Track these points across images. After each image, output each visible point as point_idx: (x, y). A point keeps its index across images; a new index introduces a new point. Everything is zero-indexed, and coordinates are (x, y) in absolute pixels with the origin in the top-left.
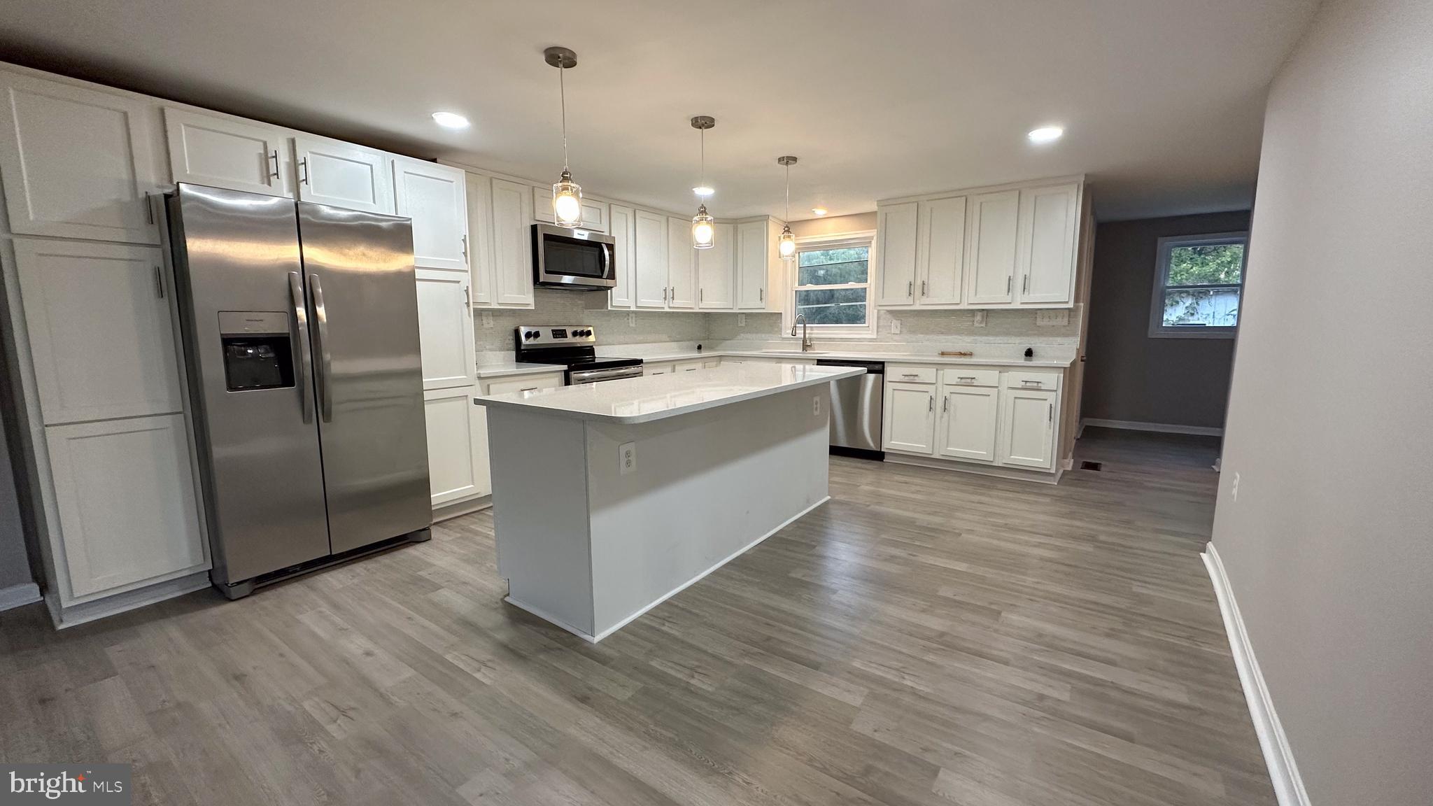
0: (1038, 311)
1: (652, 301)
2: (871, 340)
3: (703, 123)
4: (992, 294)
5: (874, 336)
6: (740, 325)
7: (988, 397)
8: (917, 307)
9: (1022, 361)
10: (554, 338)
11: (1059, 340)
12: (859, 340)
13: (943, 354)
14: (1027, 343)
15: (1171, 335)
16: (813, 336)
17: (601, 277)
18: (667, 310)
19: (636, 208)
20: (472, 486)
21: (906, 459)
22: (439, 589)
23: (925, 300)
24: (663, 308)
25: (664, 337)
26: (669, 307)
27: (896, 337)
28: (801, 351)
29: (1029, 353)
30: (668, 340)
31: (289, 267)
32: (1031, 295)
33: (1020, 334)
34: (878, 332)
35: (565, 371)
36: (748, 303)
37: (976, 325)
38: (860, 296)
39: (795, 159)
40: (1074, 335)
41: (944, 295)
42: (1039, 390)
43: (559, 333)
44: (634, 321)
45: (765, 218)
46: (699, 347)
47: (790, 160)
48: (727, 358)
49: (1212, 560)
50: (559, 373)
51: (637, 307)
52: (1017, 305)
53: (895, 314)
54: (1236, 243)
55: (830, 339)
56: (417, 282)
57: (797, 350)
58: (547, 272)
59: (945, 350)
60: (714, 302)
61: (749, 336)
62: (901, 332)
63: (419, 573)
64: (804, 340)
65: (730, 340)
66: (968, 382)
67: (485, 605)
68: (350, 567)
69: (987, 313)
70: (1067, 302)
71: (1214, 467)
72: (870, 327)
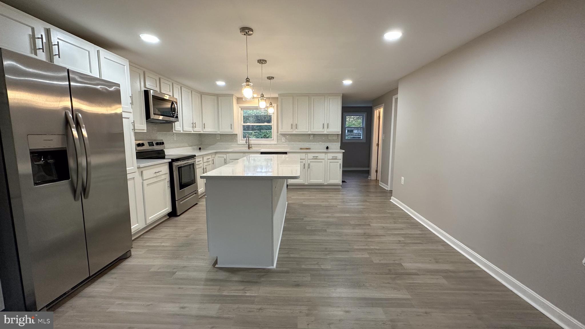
0: (329, 135)
1: (188, 129)
2: (275, 144)
3: (262, 62)
4: (318, 129)
5: (276, 143)
6: (217, 139)
7: (322, 163)
8: (294, 133)
9: (325, 150)
10: (149, 146)
11: (335, 143)
12: (270, 144)
13: (301, 149)
14: (327, 144)
15: (347, 141)
16: (252, 143)
17: (173, 117)
18: (193, 132)
19: (182, 86)
20: (138, 224)
21: (298, 186)
22: (175, 273)
23: (297, 130)
24: (191, 131)
25: (186, 145)
26: (194, 131)
27: (284, 143)
28: (248, 149)
29: (327, 148)
30: (188, 146)
31: (66, 108)
32: (330, 130)
33: (325, 142)
34: (277, 141)
35: (169, 162)
36: (225, 129)
37: (311, 139)
38: (270, 128)
39: (273, 78)
40: (339, 142)
41: (303, 129)
42: (336, 159)
43: (151, 144)
44: (176, 137)
45: (232, 95)
46: (200, 149)
47: (270, 78)
48: (218, 153)
49: (394, 200)
50: (167, 163)
51: (183, 131)
52: (325, 133)
53: (284, 135)
54: (361, 115)
55: (259, 144)
56: (123, 119)
57: (246, 149)
58: (154, 114)
59: (302, 148)
60: (209, 129)
61: (222, 143)
62: (286, 141)
63: (151, 270)
64: (249, 145)
65: (213, 145)
66: (316, 158)
67: (208, 271)
68: (101, 279)
69: (314, 135)
70: (339, 132)
71: (369, 178)
72: (274, 140)
